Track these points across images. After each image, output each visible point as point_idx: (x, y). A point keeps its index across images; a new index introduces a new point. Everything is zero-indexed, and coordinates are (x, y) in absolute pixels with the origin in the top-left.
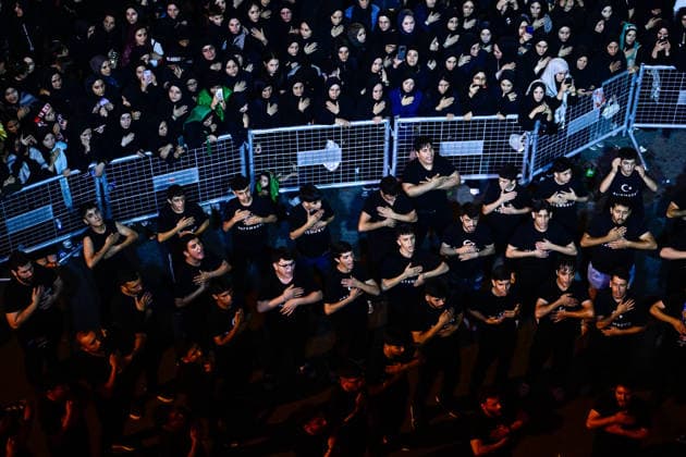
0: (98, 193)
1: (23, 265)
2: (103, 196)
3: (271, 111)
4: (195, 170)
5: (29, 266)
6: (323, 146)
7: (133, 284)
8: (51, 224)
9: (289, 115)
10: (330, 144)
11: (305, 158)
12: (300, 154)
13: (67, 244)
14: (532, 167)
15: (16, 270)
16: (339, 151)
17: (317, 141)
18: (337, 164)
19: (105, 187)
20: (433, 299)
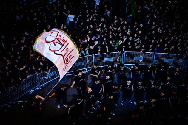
0: (93, 60)
1: (80, 72)
2: (94, 61)
3: (130, 48)
4: (113, 58)
5: (81, 73)
6: (140, 56)
7: (98, 81)
8: (84, 65)
9: (133, 49)
10: (141, 56)
11: (135, 58)
12: (134, 57)
13: (86, 70)
14: (183, 66)
15: (79, 73)
16: (142, 58)
17: (138, 55)
18: (142, 60)
19: (95, 59)
20: (162, 94)
